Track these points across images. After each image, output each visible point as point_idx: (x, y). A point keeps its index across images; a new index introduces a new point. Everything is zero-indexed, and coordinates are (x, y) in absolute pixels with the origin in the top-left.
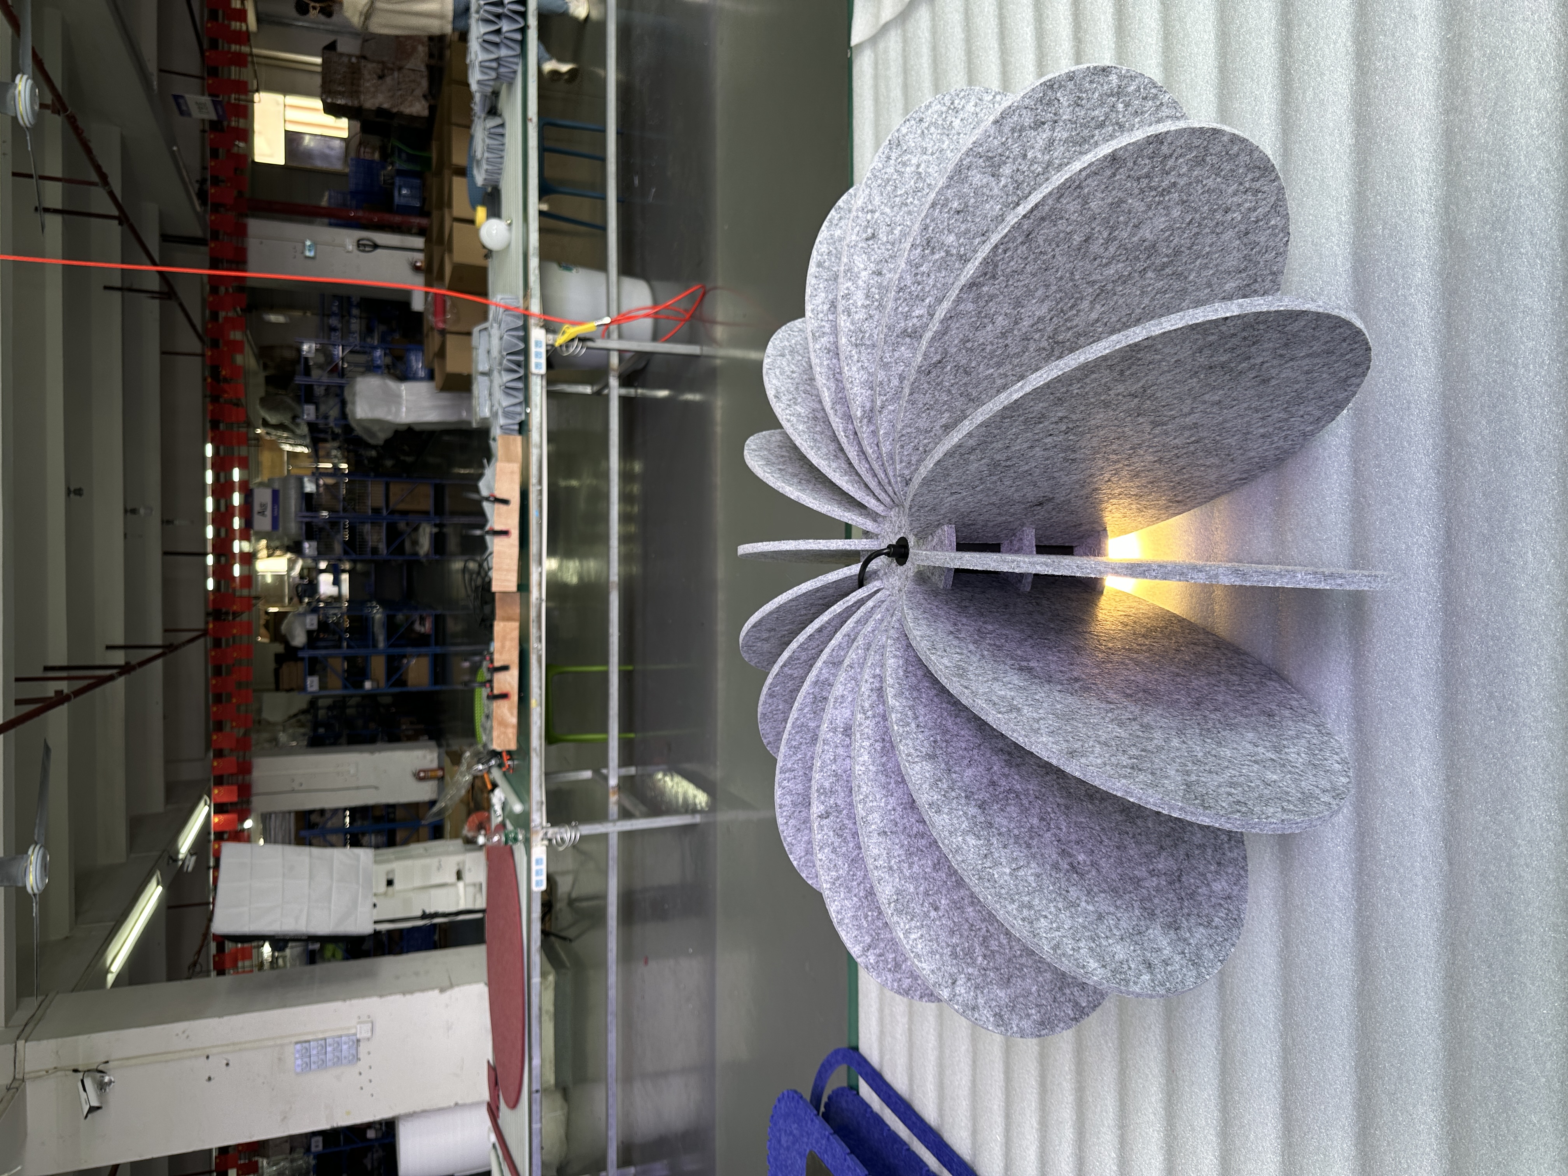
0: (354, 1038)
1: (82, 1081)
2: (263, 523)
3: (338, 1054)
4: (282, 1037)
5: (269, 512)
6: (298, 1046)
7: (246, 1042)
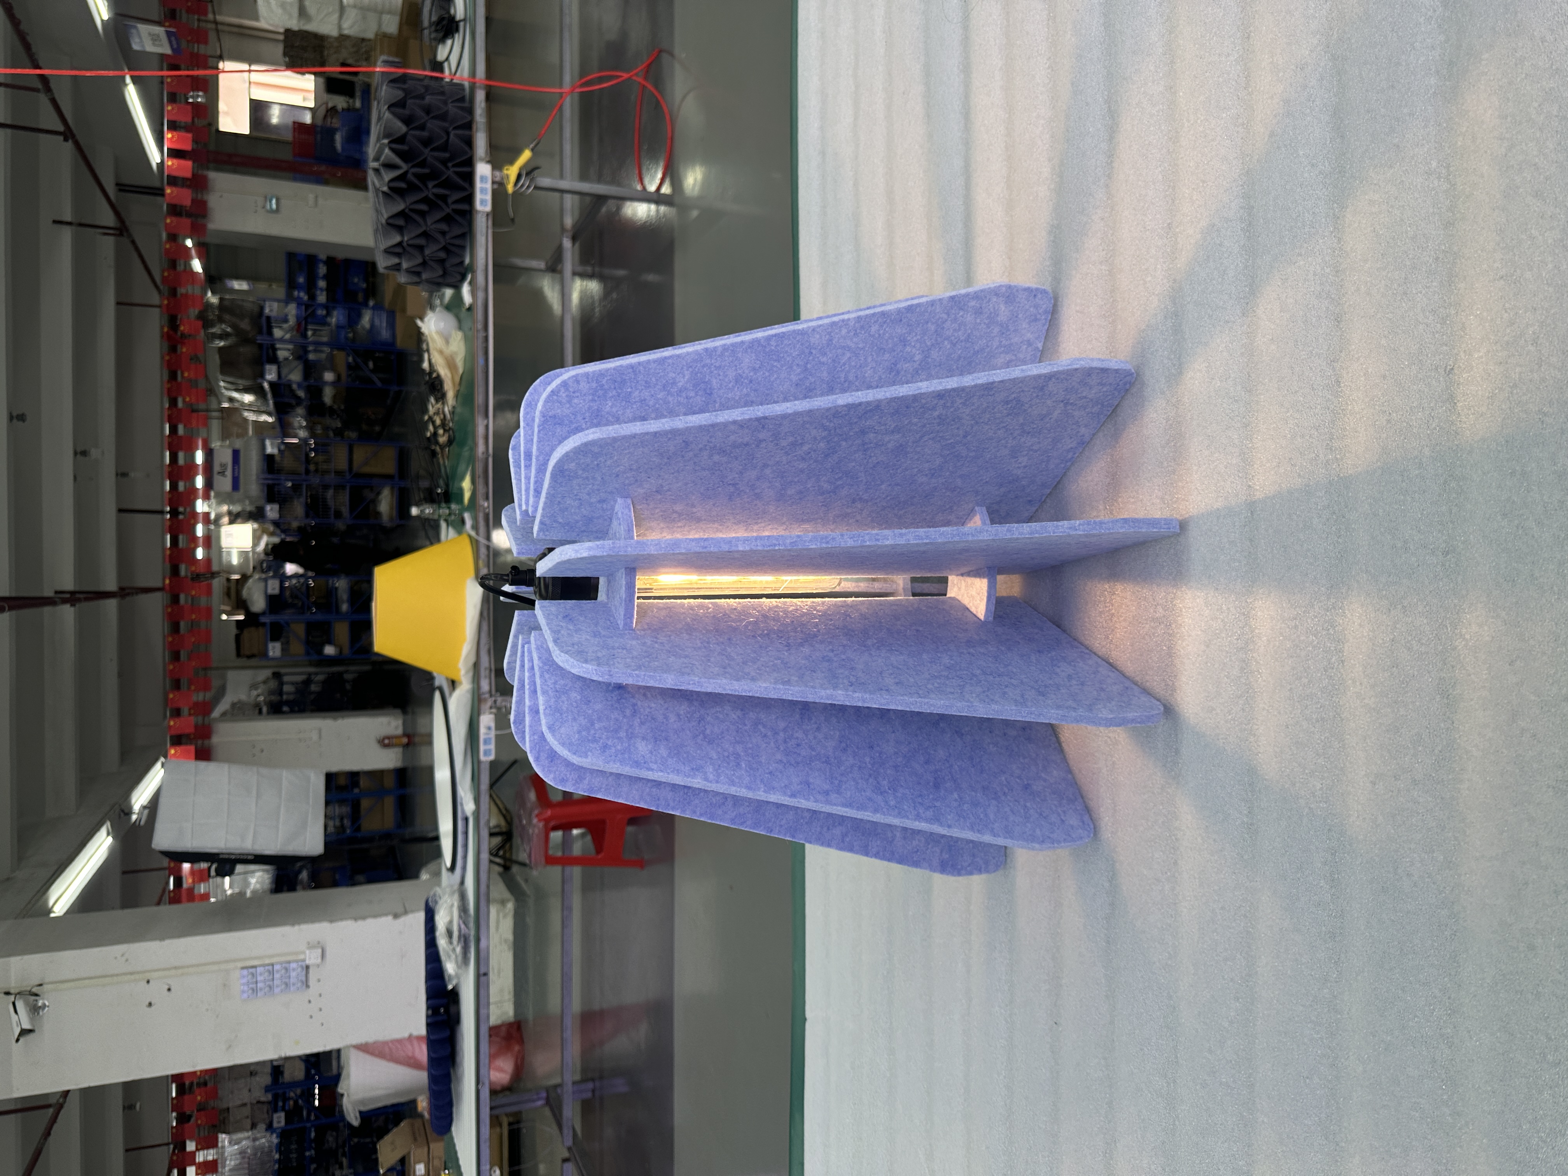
0: (304, 964)
1: (14, 1004)
3: (287, 980)
4: (227, 962)
5: (229, 473)
6: (245, 972)
7: (188, 967)
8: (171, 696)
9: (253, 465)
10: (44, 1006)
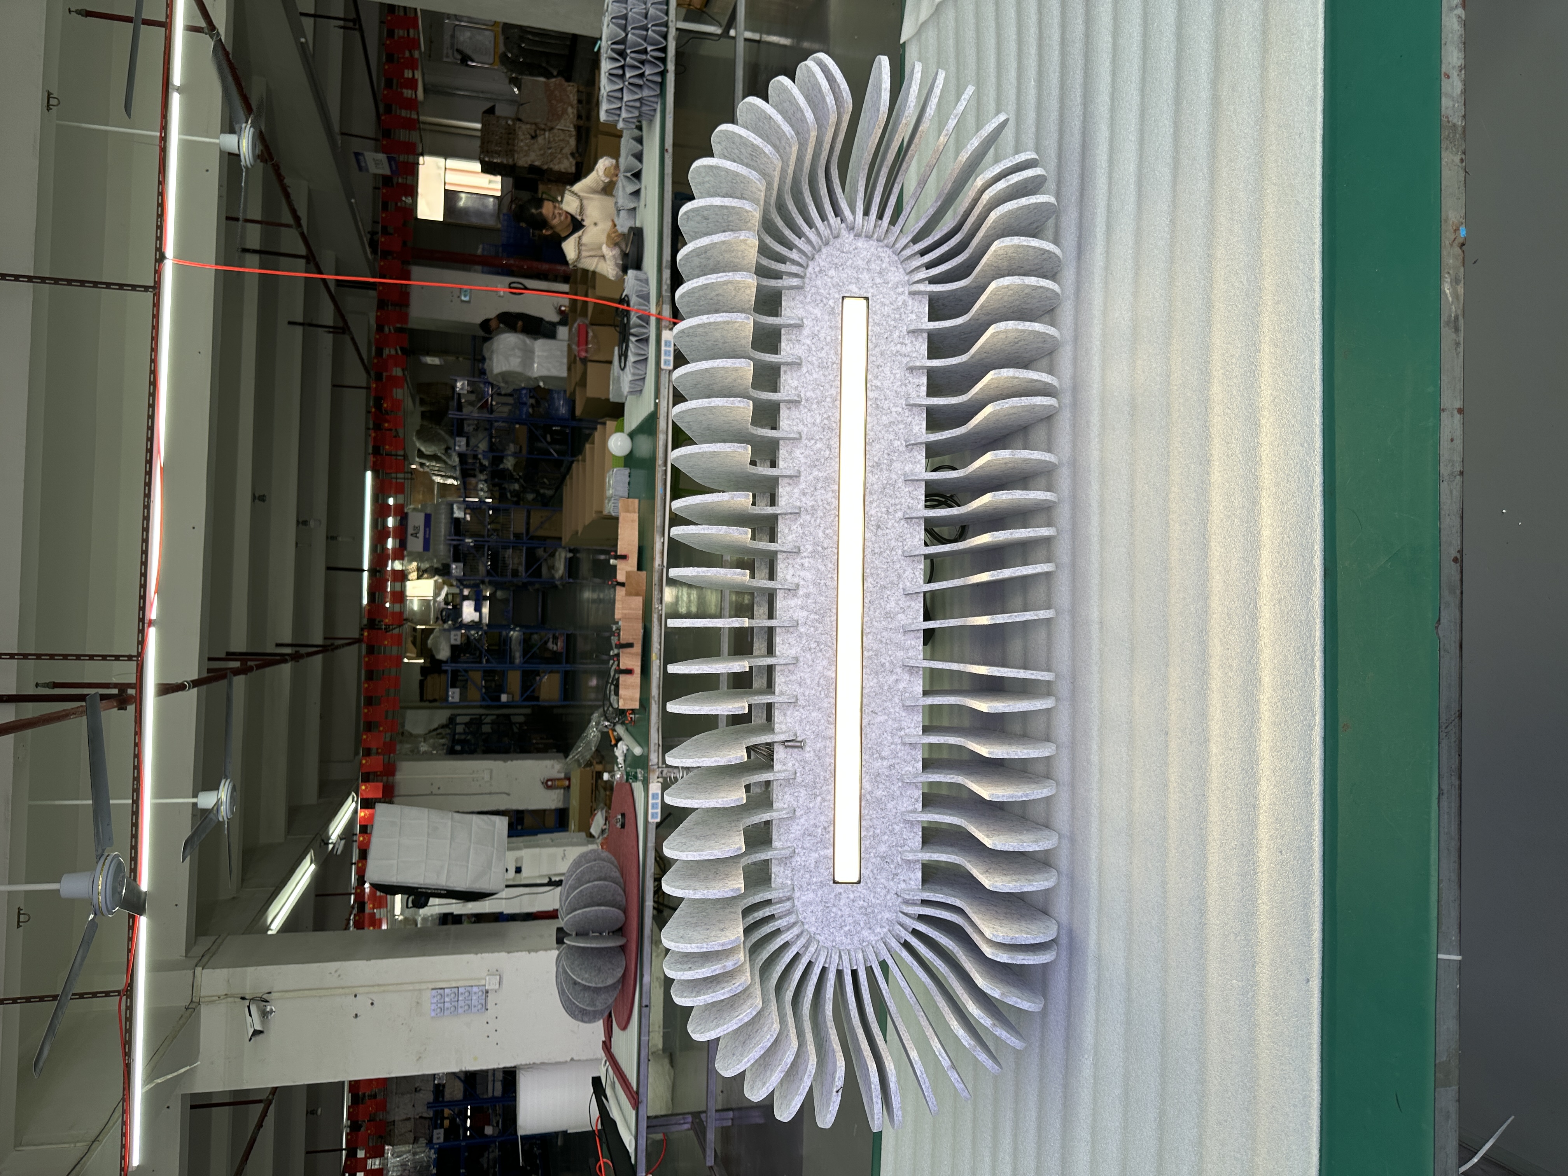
0: (484, 989)
1: (249, 1008)
2: (416, 544)
3: (469, 1002)
4: (420, 983)
5: (421, 535)
6: (435, 993)
7: (389, 985)
8: (365, 737)
9: (442, 527)
10: (271, 1011)
